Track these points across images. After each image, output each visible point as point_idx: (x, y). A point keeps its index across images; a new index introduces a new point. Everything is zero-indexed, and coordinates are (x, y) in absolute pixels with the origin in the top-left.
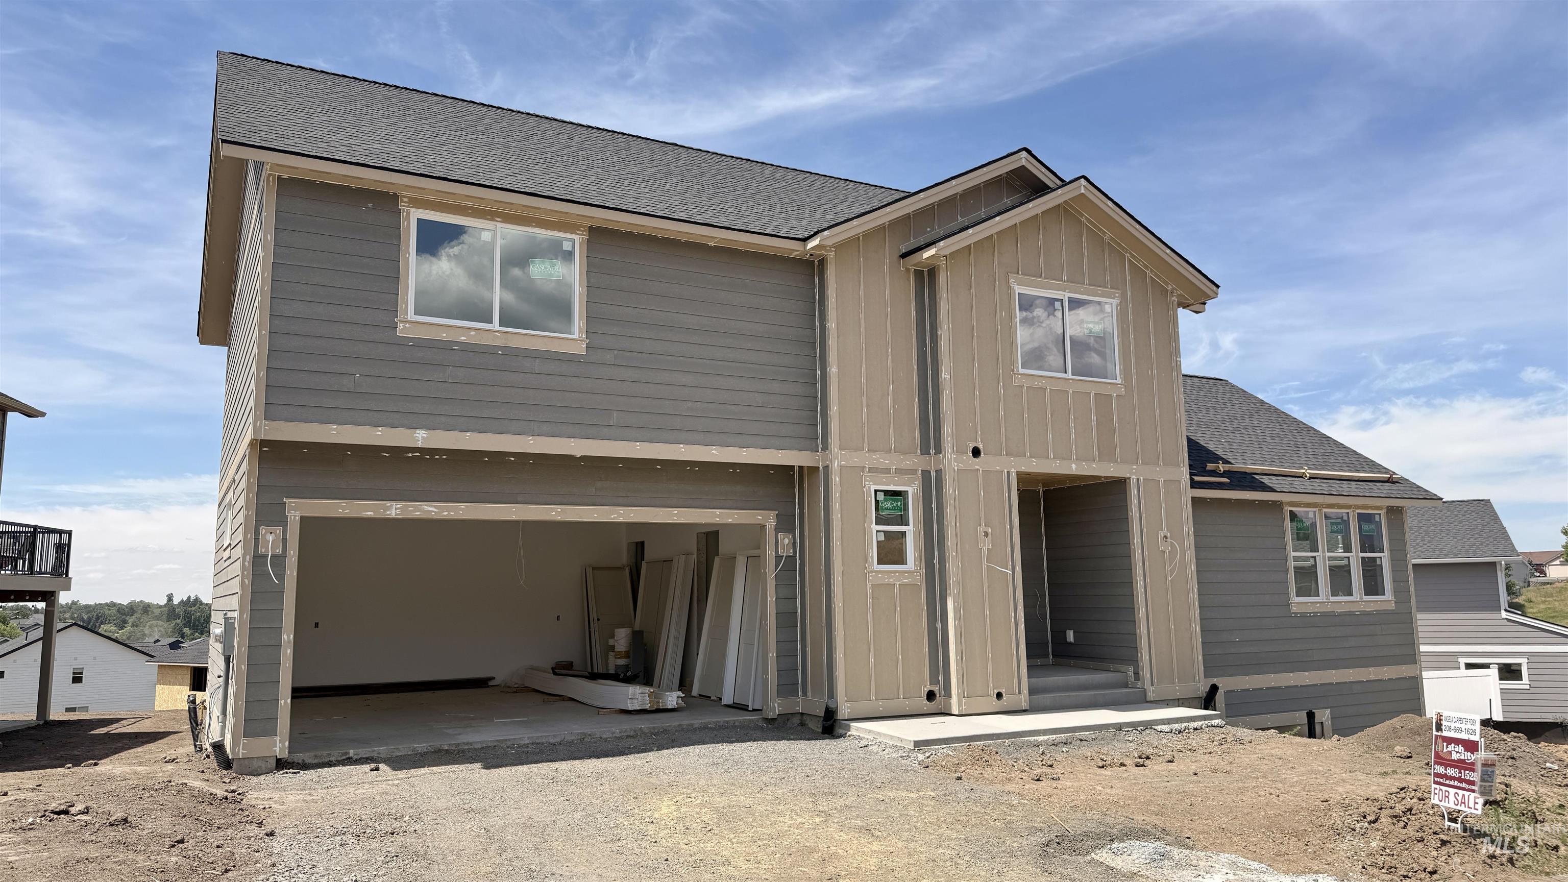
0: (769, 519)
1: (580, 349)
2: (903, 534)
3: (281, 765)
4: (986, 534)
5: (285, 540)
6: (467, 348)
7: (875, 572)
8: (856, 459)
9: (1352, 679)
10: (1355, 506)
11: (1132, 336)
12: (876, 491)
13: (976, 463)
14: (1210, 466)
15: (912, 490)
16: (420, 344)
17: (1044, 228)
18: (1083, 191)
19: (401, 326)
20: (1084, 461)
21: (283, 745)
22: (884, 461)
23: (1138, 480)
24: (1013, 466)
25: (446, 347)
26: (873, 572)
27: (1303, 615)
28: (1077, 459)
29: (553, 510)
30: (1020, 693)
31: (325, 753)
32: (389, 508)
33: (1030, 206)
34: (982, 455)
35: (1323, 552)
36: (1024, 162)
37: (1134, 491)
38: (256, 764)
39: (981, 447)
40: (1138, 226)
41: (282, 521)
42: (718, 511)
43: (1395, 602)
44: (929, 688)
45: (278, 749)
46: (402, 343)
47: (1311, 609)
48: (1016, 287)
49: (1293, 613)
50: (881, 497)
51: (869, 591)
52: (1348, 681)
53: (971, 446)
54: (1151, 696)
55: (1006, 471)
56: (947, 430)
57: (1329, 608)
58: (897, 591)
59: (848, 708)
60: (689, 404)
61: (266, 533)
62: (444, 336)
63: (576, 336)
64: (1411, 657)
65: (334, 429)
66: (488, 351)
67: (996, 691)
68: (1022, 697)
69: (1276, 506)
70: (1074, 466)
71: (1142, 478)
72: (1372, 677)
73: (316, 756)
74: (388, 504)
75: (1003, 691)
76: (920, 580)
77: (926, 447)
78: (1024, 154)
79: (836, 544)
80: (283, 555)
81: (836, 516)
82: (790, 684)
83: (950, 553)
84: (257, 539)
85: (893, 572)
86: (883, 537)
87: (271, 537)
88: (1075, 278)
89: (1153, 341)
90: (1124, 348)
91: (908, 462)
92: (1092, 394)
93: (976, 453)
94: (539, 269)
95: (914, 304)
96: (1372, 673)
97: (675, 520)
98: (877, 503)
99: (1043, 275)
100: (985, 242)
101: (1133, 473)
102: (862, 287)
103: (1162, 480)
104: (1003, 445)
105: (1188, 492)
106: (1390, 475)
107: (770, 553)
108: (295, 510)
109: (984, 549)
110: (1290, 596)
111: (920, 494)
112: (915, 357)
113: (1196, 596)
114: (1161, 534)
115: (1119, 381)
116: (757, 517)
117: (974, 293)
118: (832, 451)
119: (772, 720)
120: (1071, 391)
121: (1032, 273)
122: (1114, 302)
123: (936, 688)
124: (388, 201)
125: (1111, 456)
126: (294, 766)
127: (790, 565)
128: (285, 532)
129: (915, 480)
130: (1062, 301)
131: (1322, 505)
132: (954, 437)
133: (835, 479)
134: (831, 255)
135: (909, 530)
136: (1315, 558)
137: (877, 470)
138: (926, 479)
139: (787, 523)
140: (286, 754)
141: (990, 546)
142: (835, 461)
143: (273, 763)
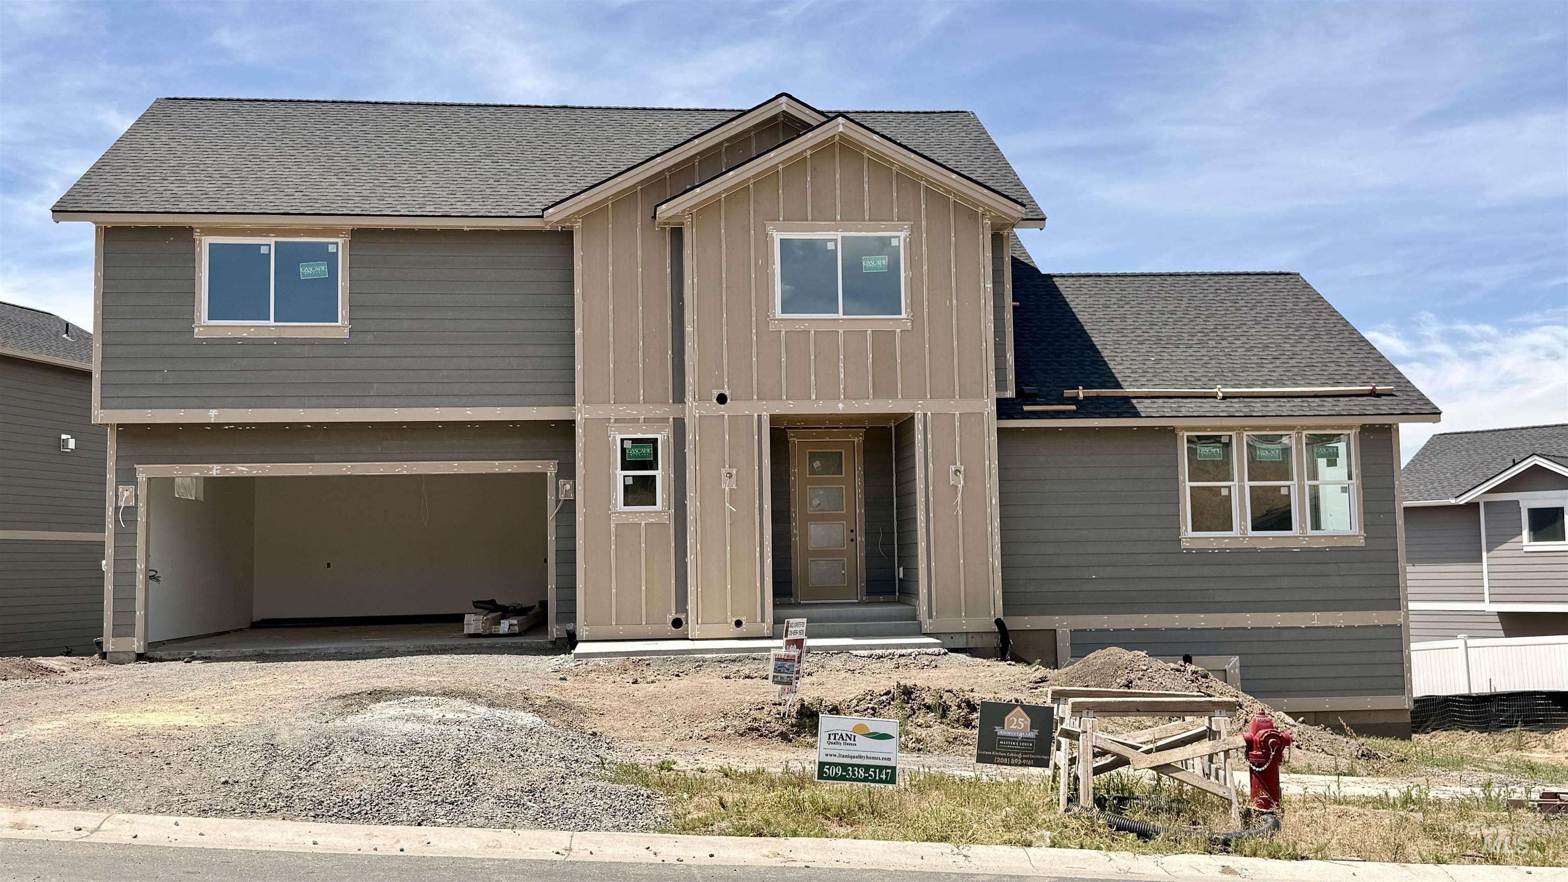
0: (551, 468)
1: (345, 334)
2: (654, 476)
3: (140, 657)
4: (731, 476)
5: (136, 496)
6: (247, 342)
7: (619, 513)
8: (600, 412)
9: (1279, 624)
10: (1302, 427)
11: (925, 268)
12: (622, 440)
13: (722, 409)
14: (1068, 393)
15: (663, 436)
16: (211, 342)
17: (814, 169)
18: (841, 129)
19: (196, 330)
20: (854, 399)
21: (139, 643)
22: (631, 411)
23: (925, 415)
24: (765, 410)
25: (233, 342)
26: (616, 513)
27: (1202, 552)
28: (845, 398)
29: (344, 466)
30: (763, 621)
31: (176, 652)
32: (211, 469)
33: (772, 155)
34: (729, 401)
35: (1241, 479)
36: (784, 107)
37: (919, 426)
38: (121, 656)
39: (727, 393)
40: (913, 155)
41: (134, 481)
42: (497, 463)
43: (1366, 538)
44: (673, 615)
45: (135, 646)
46: (199, 343)
47: (1215, 545)
48: (775, 234)
49: (1184, 549)
50: (628, 445)
51: (613, 530)
52: (1273, 626)
53: (716, 393)
54: (926, 628)
55: (756, 415)
56: (690, 379)
57: (1246, 544)
58: (643, 530)
59: (586, 631)
60: (445, 373)
61: (123, 491)
62: (230, 334)
63: (339, 324)
64: (1395, 602)
65: (149, 413)
66: (268, 343)
67: (735, 619)
68: (765, 625)
69: (1169, 433)
70: (841, 406)
71: (929, 413)
72: (1316, 623)
73: (170, 654)
74: (210, 466)
75: (743, 619)
76: (668, 518)
77: (679, 396)
78: (784, 98)
79: (579, 488)
80: (136, 507)
81: (579, 464)
82: (568, 612)
83: (690, 494)
84: (117, 495)
85: (640, 513)
86: (630, 481)
87: (126, 493)
88: (852, 216)
89: (953, 270)
90: (914, 282)
91: (658, 411)
92: (869, 332)
93: (722, 399)
94: (308, 271)
95: (668, 261)
96: (1317, 619)
97: (455, 471)
98: (623, 450)
99: (810, 218)
100: (739, 193)
101: (919, 408)
102: (610, 252)
103: (957, 413)
104: (755, 389)
105: (992, 423)
106: (1374, 387)
107: (551, 498)
108: (143, 473)
109: (727, 489)
110: (1183, 530)
111: (671, 440)
112: (669, 312)
113: (997, 530)
114: (953, 468)
115: (904, 315)
116: (537, 466)
117: (724, 246)
118: (578, 404)
119: (554, 643)
120: (841, 331)
121: (797, 217)
122: (902, 235)
123: (682, 617)
124: (185, 234)
125: (890, 393)
126: (152, 660)
127: (568, 508)
128: (136, 490)
129: (667, 427)
130: (836, 241)
131: (1244, 428)
132: (697, 386)
133: (579, 431)
134: (577, 226)
135: (658, 473)
136: (1229, 487)
137: (624, 421)
138: (679, 426)
139: (568, 470)
140: (142, 651)
141: (734, 487)
142: (581, 414)
143: (134, 656)
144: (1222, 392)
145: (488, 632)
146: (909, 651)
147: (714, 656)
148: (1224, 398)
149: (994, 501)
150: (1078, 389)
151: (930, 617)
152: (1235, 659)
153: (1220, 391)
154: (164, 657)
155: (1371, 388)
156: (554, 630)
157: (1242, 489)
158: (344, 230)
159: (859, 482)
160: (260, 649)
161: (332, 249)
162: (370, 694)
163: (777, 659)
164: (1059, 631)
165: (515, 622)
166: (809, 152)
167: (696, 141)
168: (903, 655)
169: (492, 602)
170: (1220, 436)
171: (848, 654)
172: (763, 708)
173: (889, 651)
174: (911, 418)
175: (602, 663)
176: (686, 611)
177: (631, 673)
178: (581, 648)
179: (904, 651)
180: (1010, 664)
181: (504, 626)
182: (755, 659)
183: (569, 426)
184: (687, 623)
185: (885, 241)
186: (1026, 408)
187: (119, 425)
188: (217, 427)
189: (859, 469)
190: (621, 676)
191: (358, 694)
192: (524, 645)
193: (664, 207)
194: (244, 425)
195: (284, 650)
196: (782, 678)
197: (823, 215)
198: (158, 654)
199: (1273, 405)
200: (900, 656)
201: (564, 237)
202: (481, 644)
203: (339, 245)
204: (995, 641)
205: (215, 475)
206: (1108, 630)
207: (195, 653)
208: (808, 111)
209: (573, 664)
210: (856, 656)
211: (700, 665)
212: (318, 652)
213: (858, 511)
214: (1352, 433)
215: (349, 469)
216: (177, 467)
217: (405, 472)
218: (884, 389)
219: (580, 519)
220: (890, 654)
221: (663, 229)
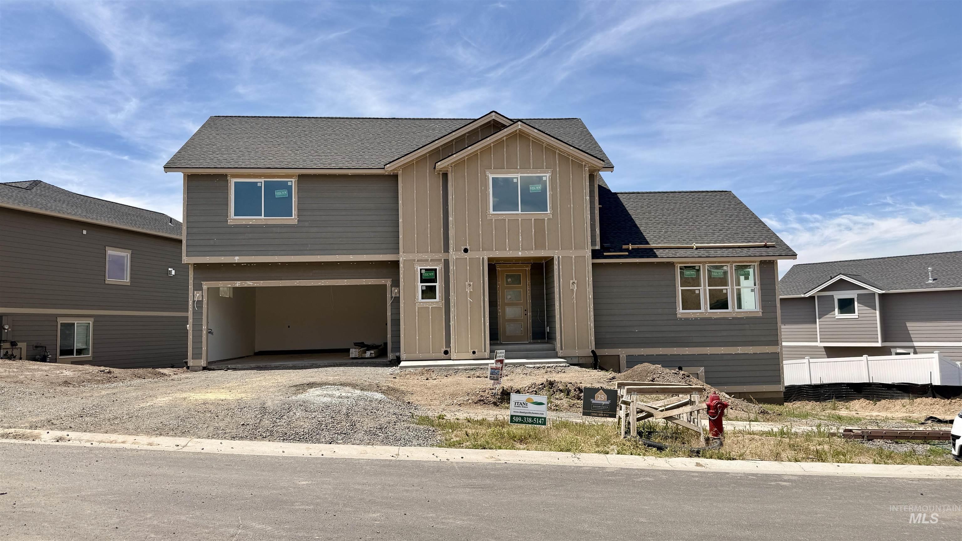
0: (388, 282)
1: (296, 222)
2: (435, 286)
3: (204, 369)
4: (470, 286)
5: (202, 295)
6: (252, 226)
8: (411, 257)
9: (722, 352)
10: (733, 262)
11: (558, 190)
12: (421, 269)
13: (466, 255)
14: (625, 247)
15: (439, 268)
16: (236, 226)
17: (507, 146)
18: (520, 127)
19: (229, 221)
20: (526, 250)
21: (204, 362)
22: (425, 256)
23: (559, 257)
24: (485, 255)
25: (245, 226)
26: (418, 303)
27: (687, 319)
28: (522, 250)
29: (296, 282)
30: (485, 351)
32: (236, 284)
33: (488, 139)
34: (469, 251)
35: (705, 286)
36: (494, 118)
37: (556, 262)
38: (196, 368)
39: (468, 248)
40: (553, 139)
41: (201, 289)
42: (364, 280)
43: (762, 313)
44: (444, 349)
45: (202, 364)
46: (230, 227)
47: (693, 316)
48: (490, 175)
49: (679, 318)
50: (423, 271)
51: (417, 310)
52: (720, 353)
53: (463, 248)
54: (560, 354)
55: (481, 257)
56: (451, 242)
57: (707, 316)
58: (430, 310)
59: (405, 356)
60: (340, 239)
61: (196, 294)
62: (244, 223)
63: (293, 217)
64: (776, 342)
65: (208, 258)
66: (260, 226)
67: (472, 351)
68: (486, 353)
69: (672, 265)
70: (520, 253)
71: (561, 257)
72: (739, 352)
73: (218, 367)
74: (236, 282)
75: (476, 351)
76: (442, 305)
77: (446, 249)
78: (494, 113)
79: (401, 291)
80: (202, 301)
81: (401, 280)
82: (397, 348)
83: (452, 294)
84: (194, 296)
85: (429, 302)
86: (424, 288)
87: (198, 295)
88: (525, 167)
89: (571, 191)
90: (553, 196)
91: (436, 256)
92: (533, 219)
93: (466, 251)
94: (279, 194)
95: (441, 188)
96: (740, 350)
97: (346, 284)
98: (421, 274)
99: (506, 168)
100: (473, 157)
101: (556, 254)
102: (415, 184)
103: (573, 256)
104: (481, 246)
105: (589, 261)
106: (766, 243)
107: (389, 296)
108: (205, 285)
109: (468, 292)
110: (678, 309)
111: (443, 269)
112: (442, 211)
113: (592, 310)
114: (572, 282)
115: (549, 212)
116: (382, 281)
117: (466, 181)
118: (401, 253)
119: (390, 361)
120: (520, 219)
121: (499, 167)
122: (548, 175)
123: (448, 349)
124: (224, 177)
125: (543, 247)
126: (210, 370)
127: (397, 300)
128: (202, 293)
129: (441, 263)
130: (517, 178)
131: (706, 262)
132: (454, 245)
133: (401, 265)
134: (400, 173)
135: (437, 285)
136: (699, 290)
137: (421, 261)
138: (447, 263)
139: (396, 283)
140: (205, 366)
141: (472, 290)
142: (402, 258)
143: (201, 368)
144: (696, 246)
145: (361, 357)
146: (552, 365)
147: (463, 367)
148: (697, 249)
149: (590, 297)
150: (629, 245)
151: (562, 349)
152: (702, 369)
153: (695, 245)
154: (216, 369)
155: (765, 244)
156: (391, 356)
157: (705, 290)
158: (295, 175)
159: (529, 288)
160: (259, 365)
161: (289, 184)
162: (308, 385)
163: (492, 369)
164: (621, 356)
165: (373, 352)
166: (505, 138)
167: (454, 133)
168: (549, 367)
169: (363, 343)
170: (695, 266)
171: (524, 367)
172: (485, 391)
173: (543, 365)
174: (552, 259)
175: (412, 371)
176: (450, 347)
177: (425, 375)
178: (403, 364)
179: (549, 365)
180: (598, 371)
181: (368, 354)
182: (481, 369)
183: (396, 264)
184: (451, 352)
185: (540, 178)
186: (605, 254)
187: (194, 264)
188: (238, 264)
189: (529, 282)
190: (421, 376)
191: (303, 385)
192: (377, 362)
193: (439, 163)
194: (250, 263)
195: (269, 365)
196: (494, 377)
197: (512, 167)
198: (212, 367)
199: (719, 252)
200: (548, 367)
201: (394, 177)
202: (357, 362)
203: (293, 182)
204: (591, 360)
205: (238, 286)
206: (643, 355)
207: (229, 366)
208: (504, 119)
209: (399, 371)
210: (528, 367)
211: (457, 372)
212: (284, 366)
213: (528, 301)
214: (756, 264)
215: (298, 283)
216: (221, 282)
217: (323, 284)
218: (540, 245)
219: (402, 305)
220: (543, 366)
221: (439, 174)
